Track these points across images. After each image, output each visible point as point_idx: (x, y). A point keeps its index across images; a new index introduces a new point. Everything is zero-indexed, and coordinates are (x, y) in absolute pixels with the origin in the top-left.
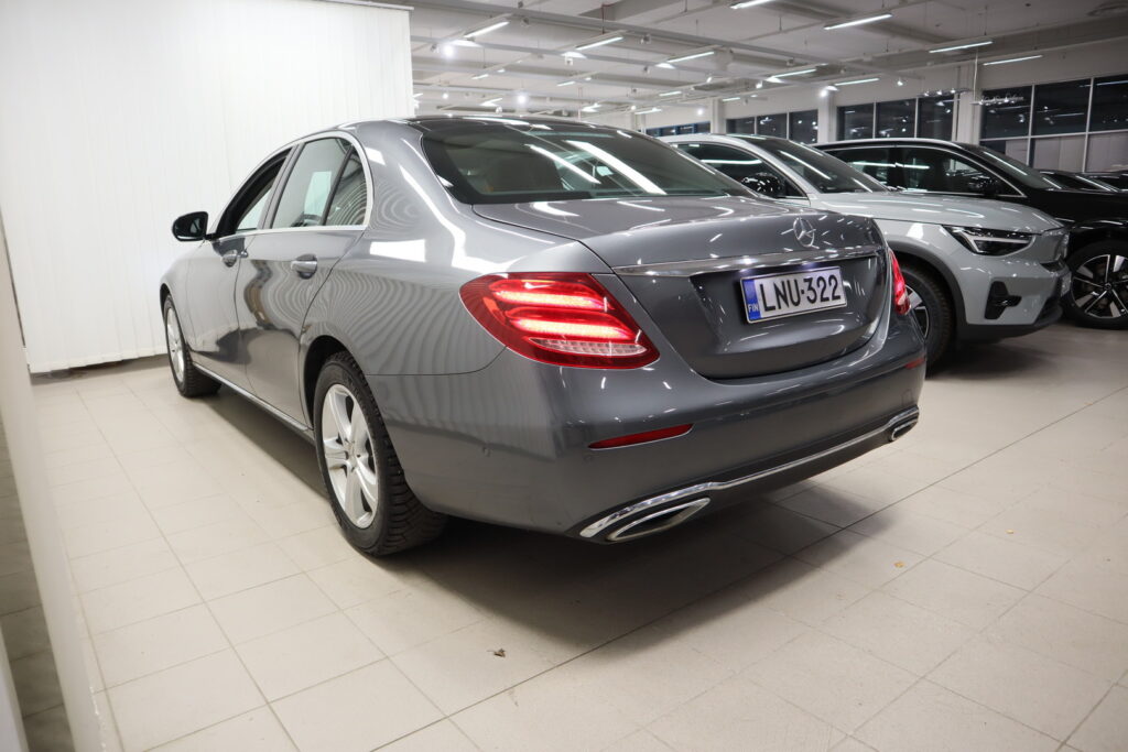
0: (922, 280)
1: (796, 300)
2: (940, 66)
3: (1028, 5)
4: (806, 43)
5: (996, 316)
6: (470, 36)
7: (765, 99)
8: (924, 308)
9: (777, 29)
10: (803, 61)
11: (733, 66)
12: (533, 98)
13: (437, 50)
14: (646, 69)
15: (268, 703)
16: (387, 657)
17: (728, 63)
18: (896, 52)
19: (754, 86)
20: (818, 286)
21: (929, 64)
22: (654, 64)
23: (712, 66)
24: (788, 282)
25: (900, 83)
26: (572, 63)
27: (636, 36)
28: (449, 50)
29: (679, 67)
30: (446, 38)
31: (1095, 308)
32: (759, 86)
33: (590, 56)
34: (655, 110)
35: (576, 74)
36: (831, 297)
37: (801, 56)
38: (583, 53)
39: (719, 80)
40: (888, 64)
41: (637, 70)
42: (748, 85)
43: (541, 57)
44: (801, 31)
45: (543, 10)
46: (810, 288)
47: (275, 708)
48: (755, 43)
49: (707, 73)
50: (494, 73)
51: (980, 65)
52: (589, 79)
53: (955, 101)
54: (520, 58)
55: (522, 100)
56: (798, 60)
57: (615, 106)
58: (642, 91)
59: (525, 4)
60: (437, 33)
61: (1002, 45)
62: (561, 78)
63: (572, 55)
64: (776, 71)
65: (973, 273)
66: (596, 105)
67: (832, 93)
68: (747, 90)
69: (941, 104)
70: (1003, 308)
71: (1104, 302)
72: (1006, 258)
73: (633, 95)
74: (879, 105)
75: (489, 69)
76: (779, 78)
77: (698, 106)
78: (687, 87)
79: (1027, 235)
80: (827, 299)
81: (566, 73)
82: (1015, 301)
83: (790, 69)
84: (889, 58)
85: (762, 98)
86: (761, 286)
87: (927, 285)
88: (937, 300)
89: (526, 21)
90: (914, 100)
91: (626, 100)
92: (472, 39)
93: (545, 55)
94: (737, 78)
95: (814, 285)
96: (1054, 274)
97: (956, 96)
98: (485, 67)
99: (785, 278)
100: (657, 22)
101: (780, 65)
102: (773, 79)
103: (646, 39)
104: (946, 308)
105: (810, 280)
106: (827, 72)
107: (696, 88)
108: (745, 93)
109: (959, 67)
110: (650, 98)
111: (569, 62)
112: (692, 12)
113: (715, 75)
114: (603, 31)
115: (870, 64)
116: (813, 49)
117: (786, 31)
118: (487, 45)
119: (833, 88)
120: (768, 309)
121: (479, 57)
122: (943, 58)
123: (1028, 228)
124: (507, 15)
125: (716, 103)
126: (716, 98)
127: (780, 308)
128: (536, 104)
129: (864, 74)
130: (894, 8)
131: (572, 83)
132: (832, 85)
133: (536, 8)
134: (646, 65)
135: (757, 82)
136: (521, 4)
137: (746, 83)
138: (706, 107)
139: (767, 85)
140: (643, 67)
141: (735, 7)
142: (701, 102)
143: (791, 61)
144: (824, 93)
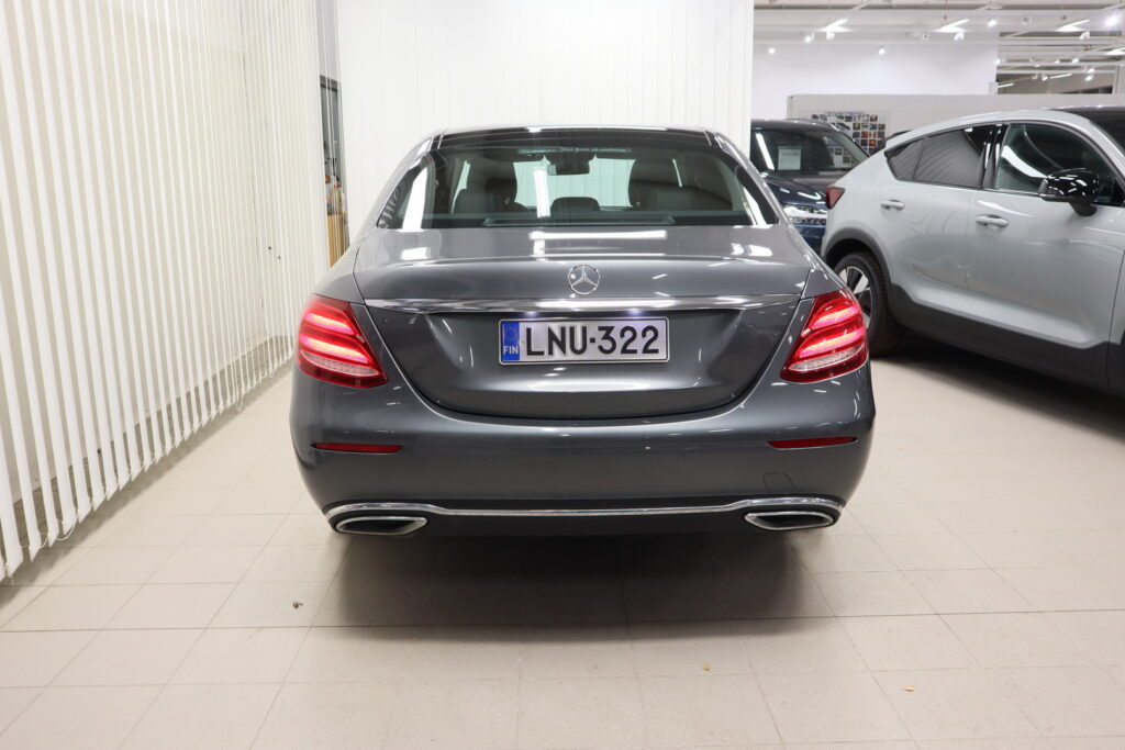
1: (579, 346)
20: (622, 335)
24: (572, 329)
36: (640, 350)
46: (606, 337)
80: (635, 352)
86: (529, 331)
95: (615, 334)
99: (568, 325)
105: (610, 329)
120: (530, 353)
127: (551, 352)
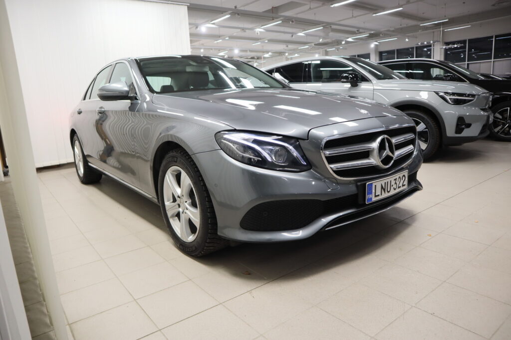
0: (426, 117)
2: (425, 32)
3: (464, 3)
4: (364, 23)
5: (460, 133)
6: (213, 22)
7: (346, 49)
8: (427, 130)
9: (351, 16)
10: (363, 31)
11: (331, 34)
12: (242, 51)
13: (198, 29)
14: (292, 36)
15: (135, 300)
16: (190, 280)
17: (329, 33)
18: (405, 26)
19: (341, 43)
21: (420, 31)
22: (296, 33)
23: (322, 34)
25: (407, 40)
26: (259, 34)
27: (287, 21)
28: (203, 29)
29: (307, 35)
30: (202, 24)
31: (503, 132)
32: (343, 43)
33: (267, 30)
34: (296, 55)
35: (261, 39)
37: (363, 28)
38: (264, 29)
39: (326, 41)
40: (401, 31)
41: (287, 37)
42: (338, 42)
43: (245, 31)
44: (361, 17)
45: (246, 9)
47: (138, 302)
48: (342, 23)
49: (320, 37)
50: (224, 39)
51: (443, 31)
52: (266, 41)
53: (432, 48)
54: (236, 32)
55: (236, 52)
56: (361, 30)
57: (278, 54)
58: (291, 46)
59: (238, 7)
60: (198, 21)
61: (453, 22)
62: (254, 41)
63: (259, 30)
64: (352, 36)
65: (449, 113)
66: (270, 54)
67: (376, 45)
68: (338, 45)
69: (425, 49)
70: (463, 129)
71: (507, 129)
72: (464, 106)
73: (286, 48)
74: (397, 50)
75: (222, 37)
76: (353, 39)
77: (316, 53)
78: (311, 44)
79: (473, 96)
81: (256, 39)
82: (469, 126)
83: (357, 35)
84: (401, 29)
85: (345, 49)
87: (428, 120)
88: (433, 126)
89: (238, 14)
90: (413, 48)
91: (284, 51)
92: (214, 24)
93: (247, 31)
94: (334, 39)
96: (486, 114)
97: (432, 46)
98: (220, 37)
100: (297, 14)
101: (352, 33)
102: (350, 40)
103: (292, 22)
104: (437, 130)
106: (374, 36)
107: (315, 45)
108: (337, 47)
109: (433, 32)
110: (294, 50)
111: (257, 33)
112: (313, 9)
113: (324, 38)
114: (273, 19)
115: (393, 31)
116: (368, 25)
117: (355, 17)
118: (221, 26)
119: (377, 43)
121: (217, 33)
122: (426, 28)
123: (474, 92)
124: (230, 12)
125: (324, 52)
126: (324, 49)
128: (243, 54)
129: (390, 36)
130: (404, 5)
131: (259, 43)
132: (376, 42)
133: (242, 8)
134: (293, 34)
135: (343, 41)
136: (236, 7)
137: (337, 42)
138: (319, 53)
139: (347, 42)
140: (291, 35)
141: (332, 6)
142: (317, 51)
143: (358, 31)
144: (372, 45)
